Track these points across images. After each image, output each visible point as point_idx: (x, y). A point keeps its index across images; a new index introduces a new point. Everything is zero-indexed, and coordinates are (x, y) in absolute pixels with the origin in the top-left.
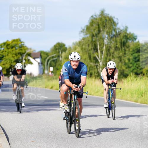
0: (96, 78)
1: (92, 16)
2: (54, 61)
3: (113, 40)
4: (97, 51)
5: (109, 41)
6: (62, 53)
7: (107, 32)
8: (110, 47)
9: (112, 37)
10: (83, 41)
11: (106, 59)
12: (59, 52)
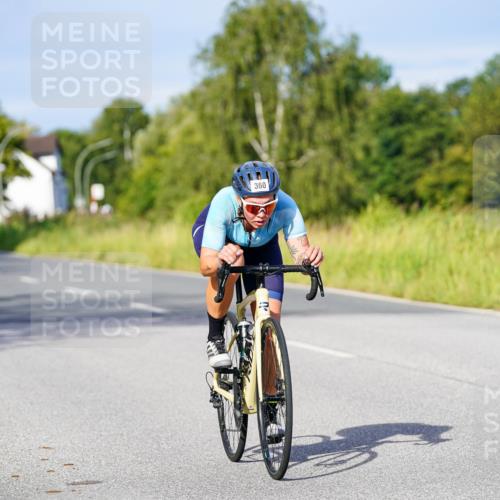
1: (234, 4)
2: (106, 162)
3: (310, 85)
4: (255, 125)
5: (296, 89)
6: (133, 134)
7: (288, 57)
8: (301, 109)
9: (304, 75)
10: (204, 89)
11: (287, 149)
12: (121, 132)
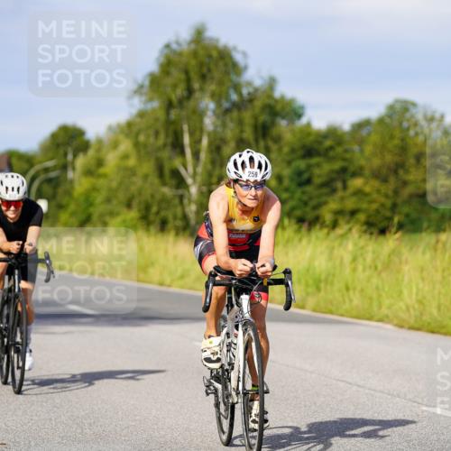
0: (177, 234)
1: (168, 46)
2: (49, 181)
3: (232, 120)
4: (182, 153)
5: (219, 123)
6: (75, 156)
7: (213, 96)
8: (224, 141)
9: (227, 111)
10: (138, 120)
11: (210, 175)
12: (66, 155)
